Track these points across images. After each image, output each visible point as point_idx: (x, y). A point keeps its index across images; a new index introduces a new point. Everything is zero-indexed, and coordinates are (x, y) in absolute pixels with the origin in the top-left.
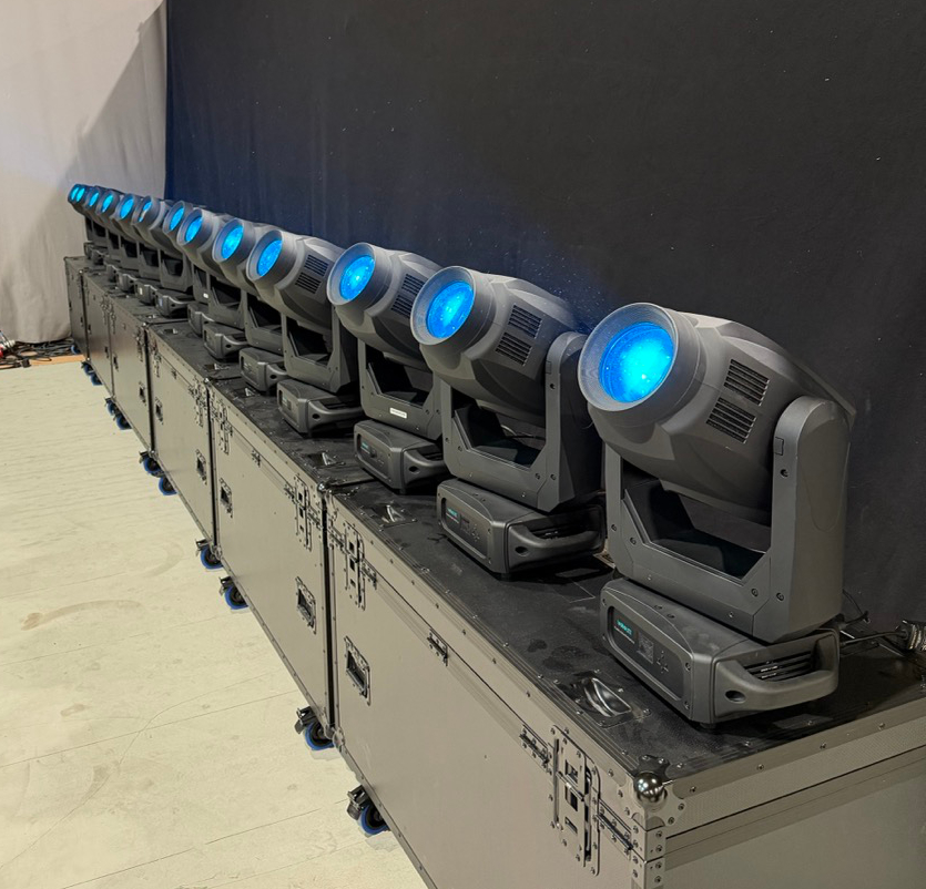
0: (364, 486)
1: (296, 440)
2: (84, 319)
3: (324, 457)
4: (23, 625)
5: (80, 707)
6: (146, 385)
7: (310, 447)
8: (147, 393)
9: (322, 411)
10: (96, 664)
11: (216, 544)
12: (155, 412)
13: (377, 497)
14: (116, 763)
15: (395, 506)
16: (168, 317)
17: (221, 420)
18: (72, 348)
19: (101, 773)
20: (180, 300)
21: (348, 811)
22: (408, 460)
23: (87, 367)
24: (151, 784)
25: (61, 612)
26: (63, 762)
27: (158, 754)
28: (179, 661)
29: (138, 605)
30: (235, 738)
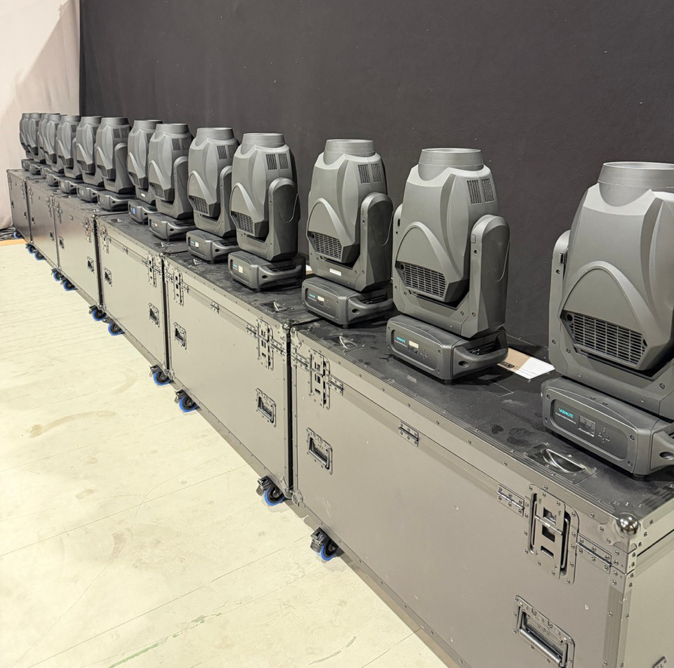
0: (316, 324)
1: (249, 293)
2: (28, 214)
3: (276, 305)
4: (29, 434)
5: (90, 491)
6: (94, 259)
7: (262, 298)
8: (97, 265)
9: (269, 273)
10: (94, 458)
11: (168, 368)
12: (102, 277)
13: (329, 331)
14: (128, 530)
15: (346, 336)
16: (109, 211)
17: (178, 282)
18: (14, 234)
19: (118, 538)
20: (119, 198)
21: (311, 547)
22: (352, 305)
23: (31, 248)
24: (159, 542)
25: (57, 423)
26: (87, 533)
27: (159, 520)
28: (155, 452)
29: (114, 414)
30: (211, 502)
